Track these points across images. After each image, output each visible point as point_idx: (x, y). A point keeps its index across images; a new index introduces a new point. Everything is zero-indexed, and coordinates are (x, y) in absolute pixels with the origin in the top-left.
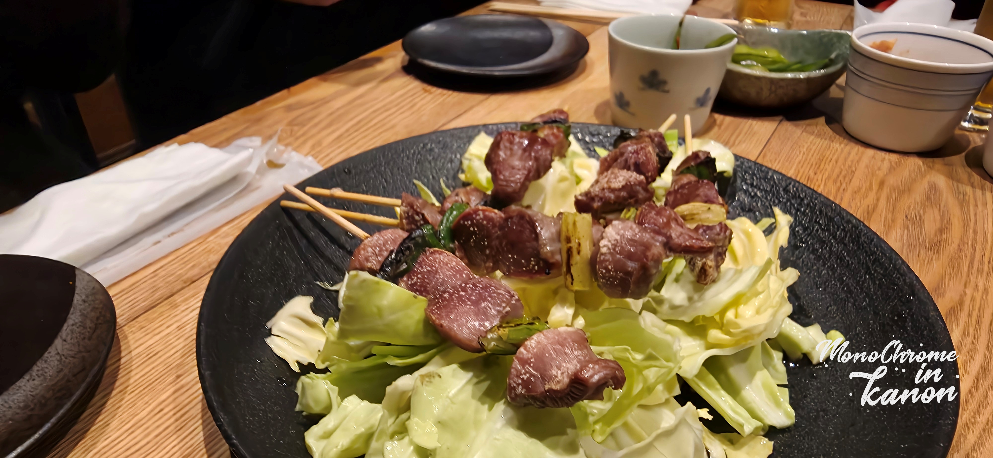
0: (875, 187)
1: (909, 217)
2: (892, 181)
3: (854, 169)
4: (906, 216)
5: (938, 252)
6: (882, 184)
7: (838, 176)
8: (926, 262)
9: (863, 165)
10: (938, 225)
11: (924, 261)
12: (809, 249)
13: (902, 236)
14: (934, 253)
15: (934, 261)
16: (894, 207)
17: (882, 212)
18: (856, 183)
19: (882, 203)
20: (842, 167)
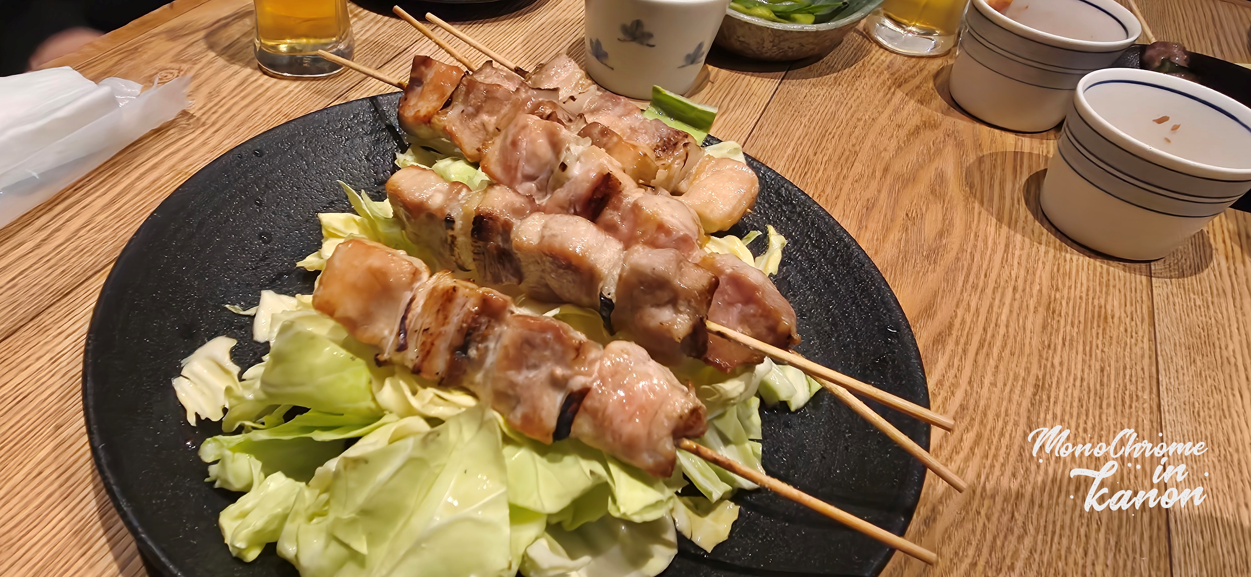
0: (878, 174)
1: (910, 216)
2: (897, 167)
3: (857, 148)
4: (907, 215)
5: (935, 262)
6: (886, 170)
7: (839, 159)
8: (921, 274)
9: (868, 143)
10: (940, 226)
11: (919, 273)
12: (796, 268)
13: (900, 240)
14: (930, 264)
15: (929, 273)
16: (896, 201)
17: (882, 208)
18: (858, 167)
19: (884, 194)
20: (846, 146)
